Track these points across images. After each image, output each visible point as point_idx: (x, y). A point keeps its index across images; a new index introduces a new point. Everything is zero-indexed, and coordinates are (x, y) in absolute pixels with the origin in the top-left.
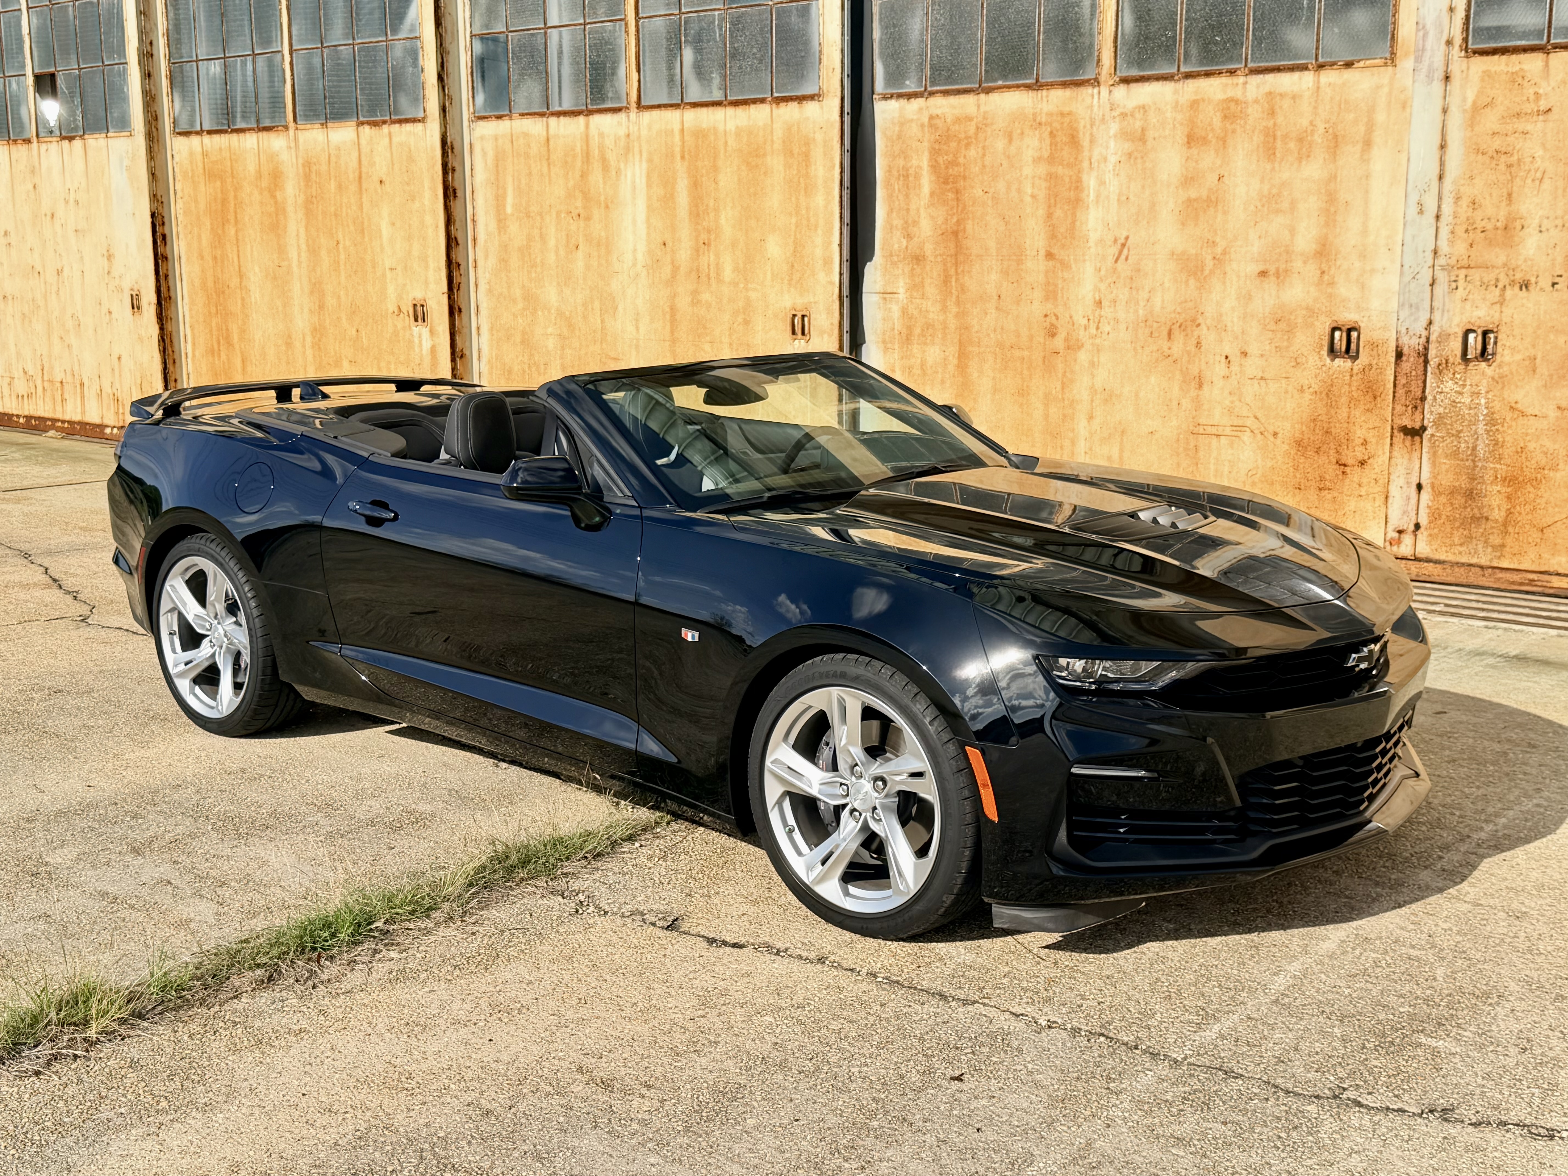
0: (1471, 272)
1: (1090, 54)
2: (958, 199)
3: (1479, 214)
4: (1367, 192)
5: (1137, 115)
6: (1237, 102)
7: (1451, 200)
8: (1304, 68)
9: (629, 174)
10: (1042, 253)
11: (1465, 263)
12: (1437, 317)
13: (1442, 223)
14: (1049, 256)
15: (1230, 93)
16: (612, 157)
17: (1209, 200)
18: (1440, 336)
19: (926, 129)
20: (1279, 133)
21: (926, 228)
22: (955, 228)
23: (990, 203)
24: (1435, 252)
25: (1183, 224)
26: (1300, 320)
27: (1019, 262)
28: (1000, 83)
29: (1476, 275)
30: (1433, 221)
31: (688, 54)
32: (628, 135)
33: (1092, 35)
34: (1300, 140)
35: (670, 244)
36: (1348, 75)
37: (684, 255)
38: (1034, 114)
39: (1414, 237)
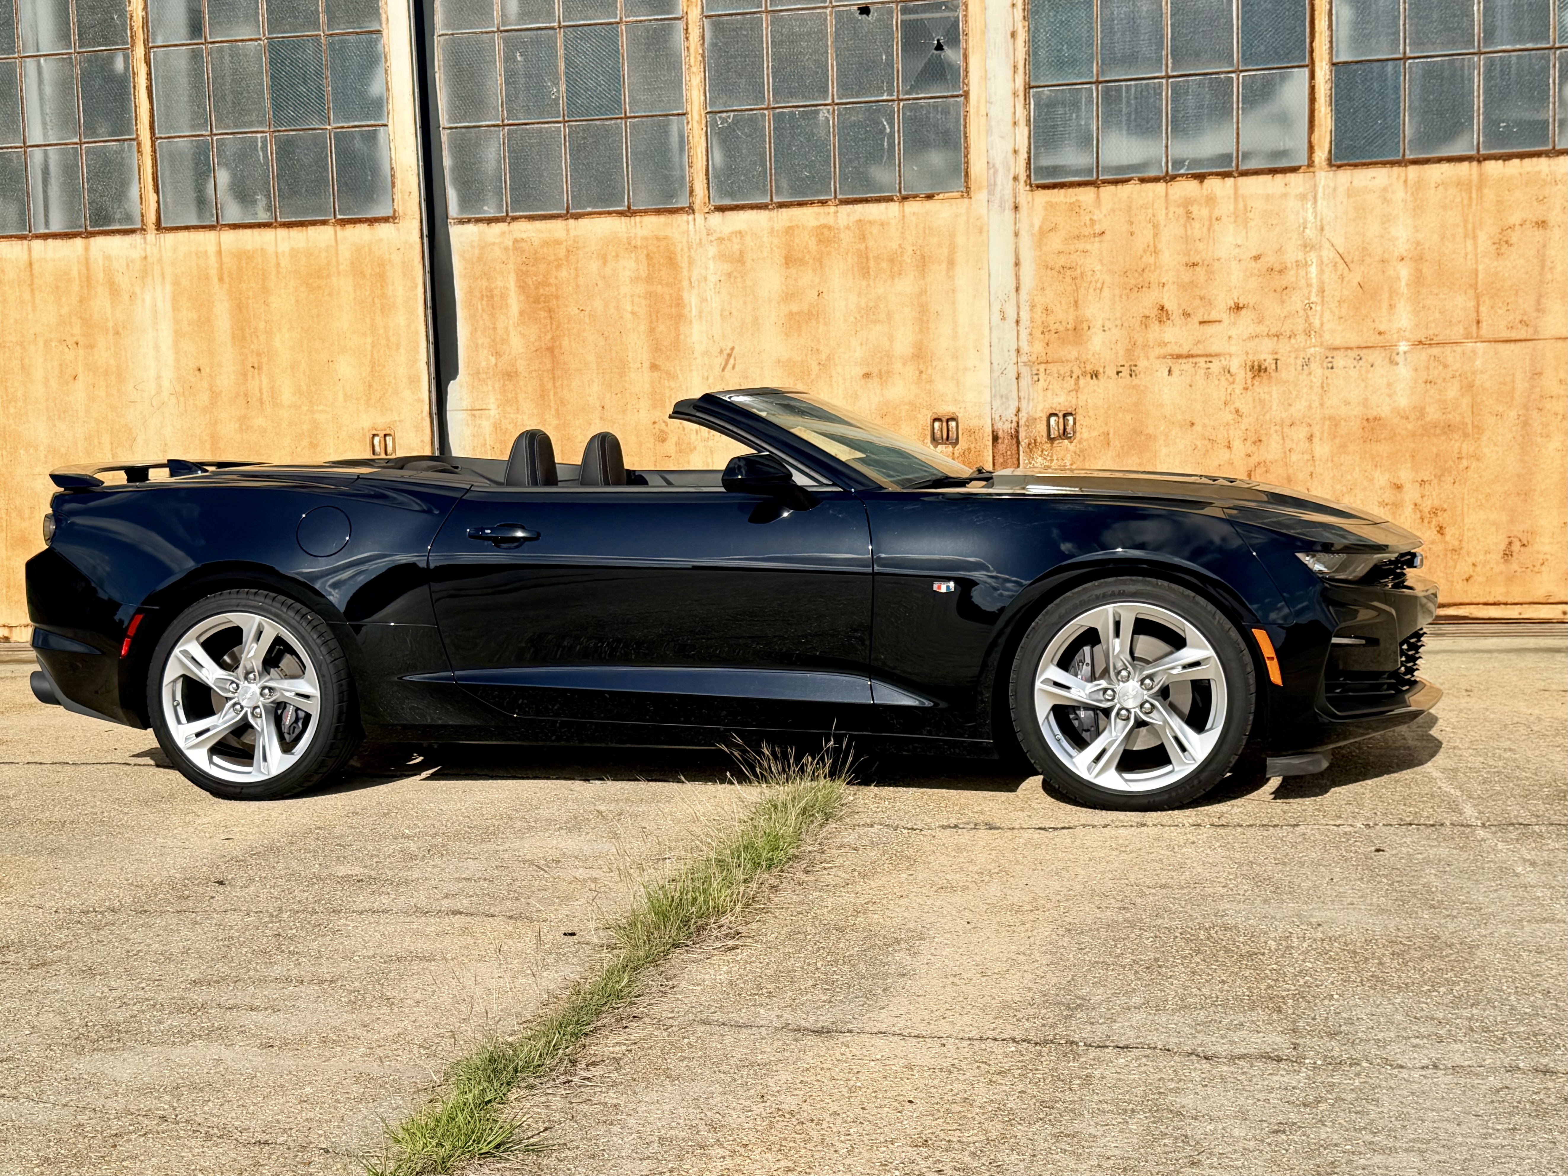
0: (1049, 366)
1: (682, 185)
2: (551, 317)
3: (1051, 319)
4: (954, 303)
5: (734, 240)
6: (830, 228)
7: (1028, 308)
8: (890, 199)
9: (148, 299)
10: (646, 365)
11: (1044, 358)
12: (1024, 405)
13: (1022, 327)
14: (654, 367)
15: (823, 221)
16: (123, 281)
17: (810, 313)
18: (1027, 420)
19: (511, 253)
20: (871, 255)
21: (516, 344)
22: (550, 345)
23: (587, 320)
24: (1018, 351)
25: (787, 335)
26: (903, 414)
27: (622, 374)
28: (589, 209)
29: (1053, 368)
30: (1014, 325)
31: (223, 177)
32: (146, 258)
33: (682, 169)
34: (892, 261)
35: (206, 370)
36: (929, 205)
37: (226, 380)
38: (629, 238)
39: (999, 339)
